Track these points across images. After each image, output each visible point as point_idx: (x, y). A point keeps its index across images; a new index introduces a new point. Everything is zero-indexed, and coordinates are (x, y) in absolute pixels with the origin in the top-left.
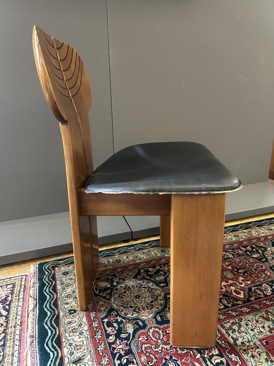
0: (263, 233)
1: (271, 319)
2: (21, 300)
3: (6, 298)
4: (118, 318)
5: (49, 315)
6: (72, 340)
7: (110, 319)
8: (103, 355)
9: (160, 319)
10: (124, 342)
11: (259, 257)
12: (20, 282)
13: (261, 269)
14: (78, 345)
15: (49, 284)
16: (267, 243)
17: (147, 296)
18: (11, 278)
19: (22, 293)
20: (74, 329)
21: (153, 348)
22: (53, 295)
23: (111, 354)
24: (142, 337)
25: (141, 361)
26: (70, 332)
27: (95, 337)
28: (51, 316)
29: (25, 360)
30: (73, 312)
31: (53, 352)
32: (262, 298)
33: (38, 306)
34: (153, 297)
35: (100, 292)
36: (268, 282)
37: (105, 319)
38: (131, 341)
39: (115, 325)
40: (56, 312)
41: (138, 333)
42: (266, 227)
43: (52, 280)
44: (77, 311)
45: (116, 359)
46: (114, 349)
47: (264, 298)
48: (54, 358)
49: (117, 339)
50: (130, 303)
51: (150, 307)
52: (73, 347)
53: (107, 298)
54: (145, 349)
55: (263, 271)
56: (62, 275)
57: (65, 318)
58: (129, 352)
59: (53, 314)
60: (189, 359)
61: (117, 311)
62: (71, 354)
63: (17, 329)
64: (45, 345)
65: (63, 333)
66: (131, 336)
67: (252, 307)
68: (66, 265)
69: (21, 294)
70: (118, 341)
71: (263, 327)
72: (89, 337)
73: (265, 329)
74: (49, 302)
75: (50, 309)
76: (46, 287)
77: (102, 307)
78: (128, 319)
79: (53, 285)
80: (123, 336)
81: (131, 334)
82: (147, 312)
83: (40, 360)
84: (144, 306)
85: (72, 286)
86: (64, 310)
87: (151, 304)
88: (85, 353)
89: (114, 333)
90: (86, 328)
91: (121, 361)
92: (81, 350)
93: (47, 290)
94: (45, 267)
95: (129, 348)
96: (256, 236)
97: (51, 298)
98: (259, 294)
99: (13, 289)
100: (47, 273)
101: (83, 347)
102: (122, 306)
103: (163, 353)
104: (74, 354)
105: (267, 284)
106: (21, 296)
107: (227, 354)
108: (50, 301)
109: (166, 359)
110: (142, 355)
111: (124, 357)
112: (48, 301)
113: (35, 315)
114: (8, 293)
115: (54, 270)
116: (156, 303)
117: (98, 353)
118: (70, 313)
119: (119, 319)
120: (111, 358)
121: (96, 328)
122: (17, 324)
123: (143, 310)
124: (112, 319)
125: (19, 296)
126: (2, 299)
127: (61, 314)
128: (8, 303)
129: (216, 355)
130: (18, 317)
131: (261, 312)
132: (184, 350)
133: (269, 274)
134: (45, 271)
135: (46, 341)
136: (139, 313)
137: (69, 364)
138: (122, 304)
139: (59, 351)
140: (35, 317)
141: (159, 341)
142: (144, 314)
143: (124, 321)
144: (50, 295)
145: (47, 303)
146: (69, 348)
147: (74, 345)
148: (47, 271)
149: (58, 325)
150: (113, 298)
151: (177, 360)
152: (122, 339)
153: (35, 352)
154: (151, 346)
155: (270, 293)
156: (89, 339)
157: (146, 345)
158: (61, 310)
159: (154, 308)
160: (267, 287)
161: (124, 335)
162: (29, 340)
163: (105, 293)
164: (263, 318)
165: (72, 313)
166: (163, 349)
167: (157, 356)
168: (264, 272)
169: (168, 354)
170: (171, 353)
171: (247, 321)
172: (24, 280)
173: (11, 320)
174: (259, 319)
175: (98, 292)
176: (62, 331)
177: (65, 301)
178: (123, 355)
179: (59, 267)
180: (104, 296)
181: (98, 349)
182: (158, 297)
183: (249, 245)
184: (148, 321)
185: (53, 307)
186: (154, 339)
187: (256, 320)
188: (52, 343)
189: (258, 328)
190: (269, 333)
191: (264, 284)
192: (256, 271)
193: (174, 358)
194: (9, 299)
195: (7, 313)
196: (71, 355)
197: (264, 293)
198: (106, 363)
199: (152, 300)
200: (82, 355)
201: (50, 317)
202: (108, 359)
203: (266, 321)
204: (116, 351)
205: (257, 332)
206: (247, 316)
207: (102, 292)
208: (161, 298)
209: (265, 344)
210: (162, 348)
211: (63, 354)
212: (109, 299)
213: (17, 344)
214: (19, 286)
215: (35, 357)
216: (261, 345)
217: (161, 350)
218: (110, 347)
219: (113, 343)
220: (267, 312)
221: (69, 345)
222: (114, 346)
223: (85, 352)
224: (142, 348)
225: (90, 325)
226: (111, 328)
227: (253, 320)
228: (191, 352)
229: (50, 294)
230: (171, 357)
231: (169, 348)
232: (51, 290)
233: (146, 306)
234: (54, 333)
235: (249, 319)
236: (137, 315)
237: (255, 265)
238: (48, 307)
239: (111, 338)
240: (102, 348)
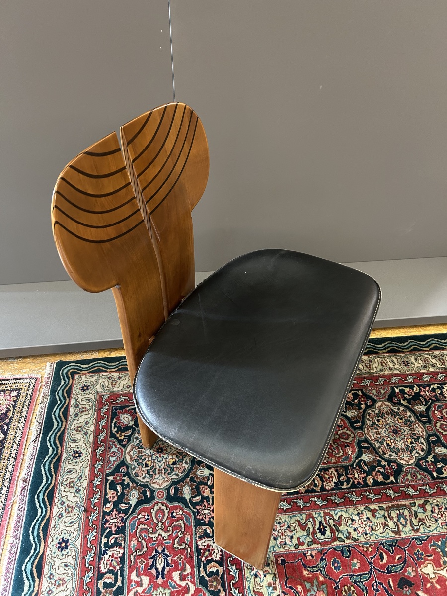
0: (390, 368)
1: (307, 529)
2: (23, 420)
3: (7, 412)
4: (126, 478)
5: (50, 454)
6: (66, 497)
7: (116, 478)
8: (92, 526)
9: (173, 493)
10: (121, 515)
11: (354, 418)
12: (27, 388)
13: (344, 440)
14: (71, 505)
15: (61, 402)
16: (383, 392)
17: (172, 453)
18: (18, 379)
19: (26, 408)
20: (72, 482)
21: (149, 533)
22: (62, 422)
23: (101, 528)
24: (143, 513)
25: (129, 546)
26: (66, 485)
27: (91, 499)
28: (53, 456)
29: (10, 509)
30: (77, 455)
31: (42, 508)
32: (315, 491)
33: (41, 434)
34: (178, 455)
35: (117, 432)
36: (340, 467)
37: (111, 476)
38: (128, 516)
39: (119, 488)
40: (59, 451)
41: (141, 507)
42: (402, 355)
43: (66, 397)
44: (82, 455)
45: (104, 536)
46: (107, 521)
47: (318, 492)
48: (41, 517)
49: (115, 509)
50: (147, 459)
51: (168, 472)
52: (64, 507)
53: (124, 443)
54: (140, 531)
55: (345, 446)
56: (80, 391)
57: (67, 463)
58: (121, 531)
59: (55, 453)
60: (182, 558)
61: (127, 468)
62: (60, 516)
63: (10, 464)
64: (36, 497)
65: (58, 485)
66: (131, 509)
67: (295, 502)
68: (89, 373)
69: (24, 410)
70: (115, 512)
71: (292, 537)
72: (85, 497)
73: (291, 542)
74: (54, 433)
75: (53, 445)
76: (56, 407)
77: (112, 457)
78: (137, 483)
79: (65, 406)
80: (123, 506)
81: (133, 506)
82: (162, 478)
83: (26, 514)
84: (162, 467)
85: (87, 412)
86: (69, 449)
87: (171, 466)
88: (74, 519)
89: (114, 500)
90: (85, 484)
91: (108, 540)
92: (71, 514)
93: (57, 411)
94: (63, 370)
95: (123, 525)
96: (374, 373)
97: (59, 427)
98: (316, 485)
99: (17, 400)
100: (63, 382)
101: (75, 511)
102: (136, 461)
103: (157, 542)
104: (62, 518)
105: (337, 471)
106: (24, 414)
107: (229, 563)
108: (56, 431)
109: (157, 551)
110: (134, 539)
111: (113, 536)
112: (53, 431)
113: (35, 448)
114: (11, 405)
115: (73, 379)
116: (179, 466)
117: (88, 522)
118: (74, 457)
119: (127, 480)
120: (100, 533)
121: (96, 486)
122: (12, 455)
123: (159, 473)
124: (118, 478)
125: (21, 412)
126: (3, 412)
127: (64, 456)
128: (7, 421)
129: (216, 561)
130: (15, 445)
131: (301, 514)
132: (182, 545)
133: (350, 453)
134: (62, 377)
135: (38, 491)
136: (152, 477)
137: (54, 529)
138: (137, 457)
139: (49, 509)
140: (35, 451)
141: (160, 524)
142: (158, 481)
143: (131, 484)
144: (58, 422)
145: (53, 433)
146: (59, 507)
147: (66, 504)
148: (64, 380)
149: (56, 472)
150: (130, 445)
151: (169, 556)
152: (120, 511)
153: (24, 502)
154: (148, 528)
155: (332, 487)
156: (84, 501)
157: (143, 527)
158: (65, 449)
159: (172, 474)
160: (333, 475)
161: (125, 505)
162: (21, 484)
163: (123, 434)
164: (298, 524)
165: (77, 457)
166: (160, 537)
167: (149, 544)
168: (346, 448)
169: (162, 544)
170: (167, 545)
171: (277, 524)
172: (32, 386)
173: (6, 448)
174: (293, 524)
175: (116, 431)
176: (58, 481)
177: (73, 436)
178: (113, 532)
179: (81, 375)
180: (121, 439)
181: (90, 517)
182: (185, 458)
183: (353, 390)
184: (158, 493)
185: (57, 441)
186: (155, 521)
187: (289, 525)
188: (44, 495)
189: (284, 538)
190: (293, 549)
191: (333, 469)
192: (334, 443)
193: (166, 552)
194: (10, 414)
195: (4, 436)
196: (60, 518)
197: (323, 484)
198: (92, 539)
199: (176, 461)
200: (70, 521)
201: (51, 458)
202: (96, 534)
203: (299, 530)
204: (107, 525)
205: (280, 543)
206: (280, 516)
207: (120, 433)
208: (188, 461)
209: (280, 562)
210: (159, 535)
211: (51, 515)
212: (124, 446)
213: (7, 485)
214: (24, 396)
215: (23, 510)
216: (273, 563)
217: (157, 538)
218: (103, 517)
219: (108, 514)
220: (309, 516)
221: (60, 503)
222: (108, 518)
223: (75, 517)
224: (137, 528)
225: (91, 482)
226: (113, 491)
227: (284, 523)
228: (189, 549)
229: (59, 420)
230: (164, 551)
231: (167, 538)
232: (61, 414)
233: (165, 469)
234: (49, 482)
235: (280, 521)
236: (148, 480)
237: (339, 432)
238: (52, 440)
239: (108, 505)
240: (94, 518)
